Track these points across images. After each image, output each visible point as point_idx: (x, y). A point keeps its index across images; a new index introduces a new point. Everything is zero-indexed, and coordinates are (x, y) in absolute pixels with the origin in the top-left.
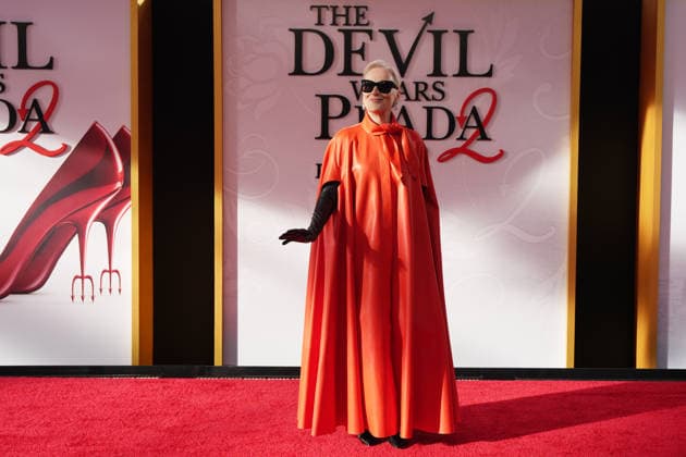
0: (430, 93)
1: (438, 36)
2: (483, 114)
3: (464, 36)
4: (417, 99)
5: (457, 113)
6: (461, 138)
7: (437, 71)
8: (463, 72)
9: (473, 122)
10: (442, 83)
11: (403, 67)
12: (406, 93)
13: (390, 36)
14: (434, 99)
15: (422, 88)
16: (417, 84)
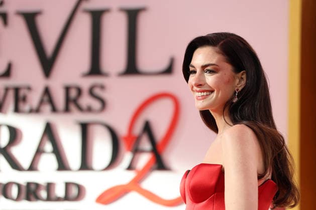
0: (86, 101)
1: (97, 17)
2: (160, 132)
3: (133, 16)
4: (67, 110)
5: (122, 130)
6: (130, 168)
7: (95, 69)
8: (132, 68)
9: (146, 145)
10: (102, 87)
11: (48, 64)
12: (51, 101)
13: (31, 19)
14: (89, 110)
15: (73, 93)
16: (67, 89)
